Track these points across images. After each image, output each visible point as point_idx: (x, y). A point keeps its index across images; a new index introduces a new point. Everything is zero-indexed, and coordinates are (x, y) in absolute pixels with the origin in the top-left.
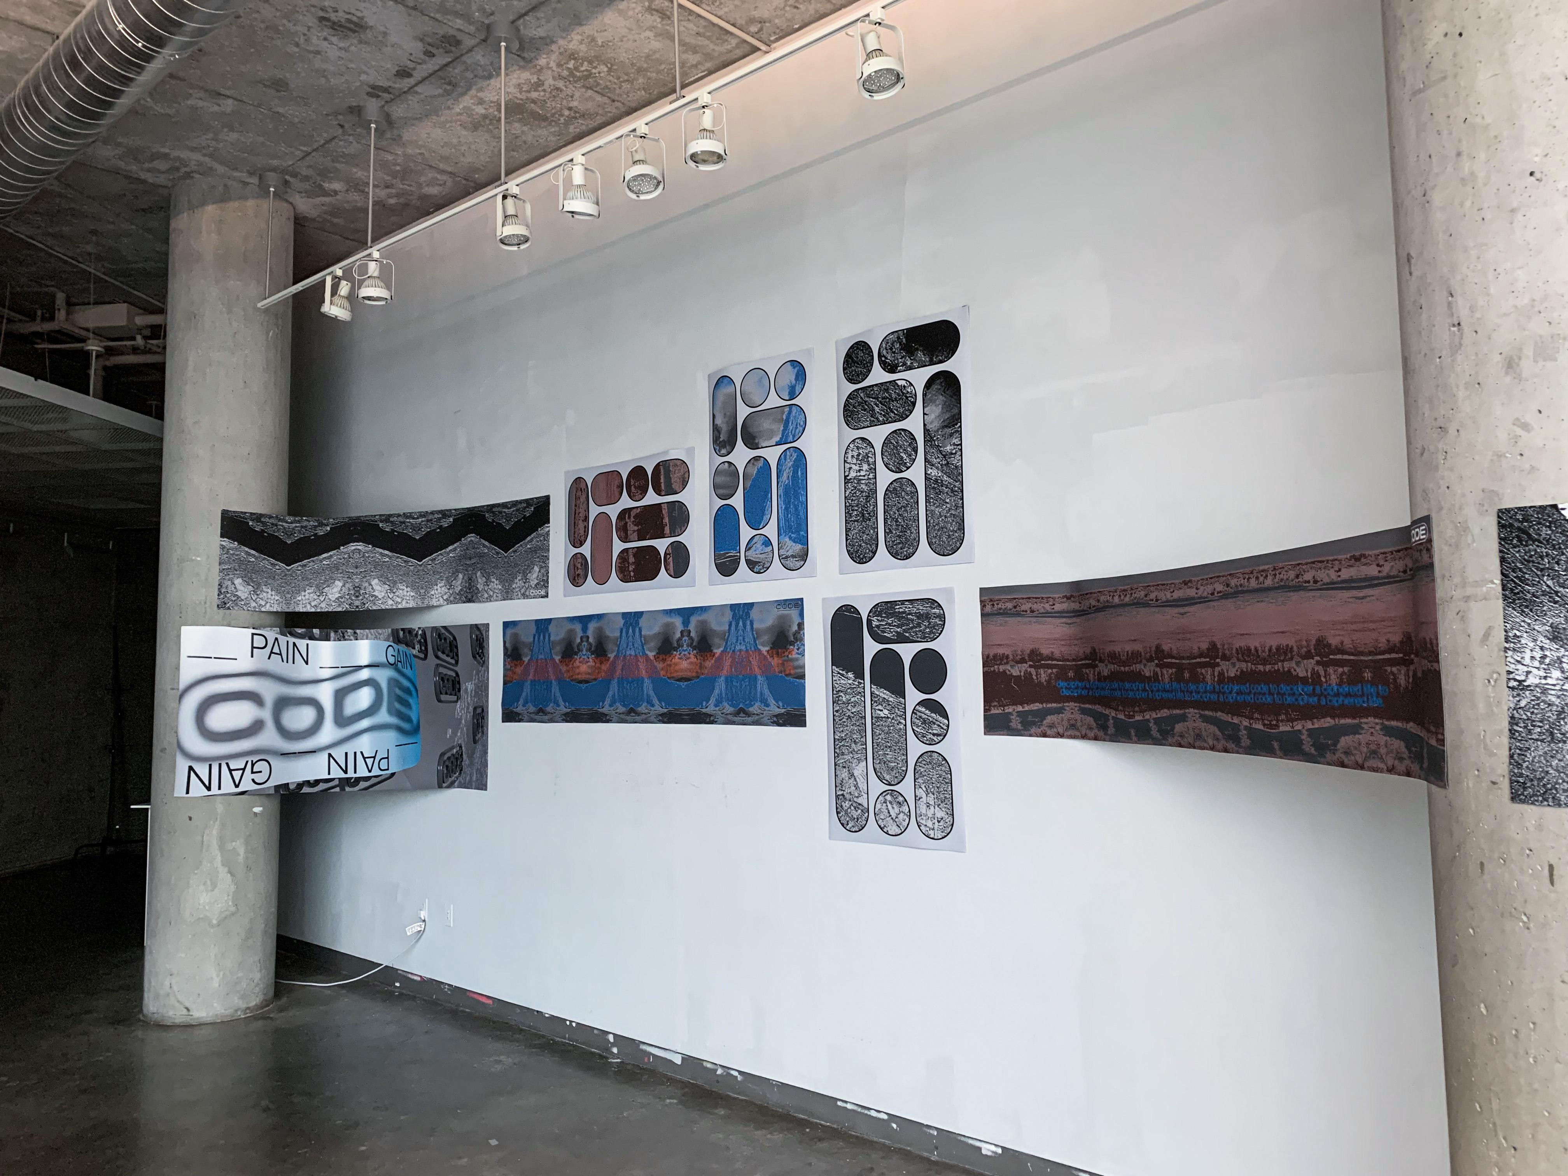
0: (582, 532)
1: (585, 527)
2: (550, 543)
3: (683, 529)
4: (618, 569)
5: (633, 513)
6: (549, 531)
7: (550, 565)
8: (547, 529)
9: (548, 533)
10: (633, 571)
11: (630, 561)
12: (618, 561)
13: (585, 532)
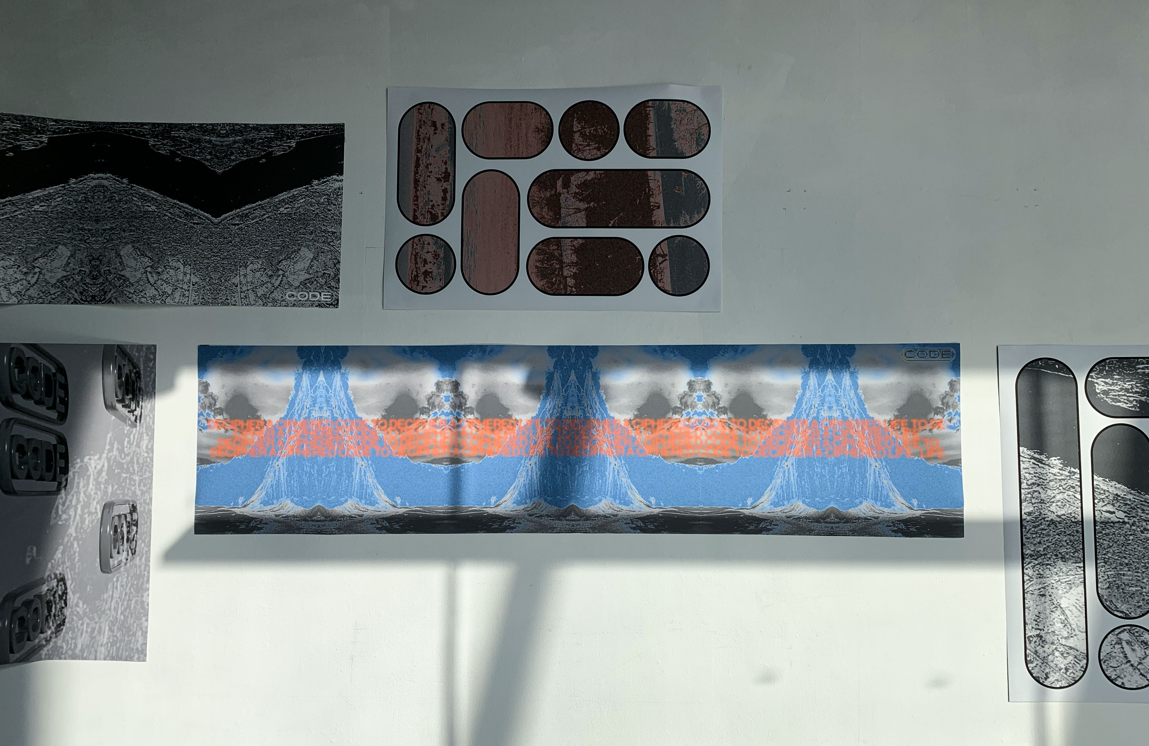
0: (437, 197)
1: (445, 191)
2: (343, 210)
3: (697, 217)
4: (534, 270)
5: (575, 180)
6: (340, 188)
7: (342, 250)
8: (337, 185)
9: (338, 192)
10: (574, 276)
11: (566, 260)
12: (534, 257)
13: (444, 199)
